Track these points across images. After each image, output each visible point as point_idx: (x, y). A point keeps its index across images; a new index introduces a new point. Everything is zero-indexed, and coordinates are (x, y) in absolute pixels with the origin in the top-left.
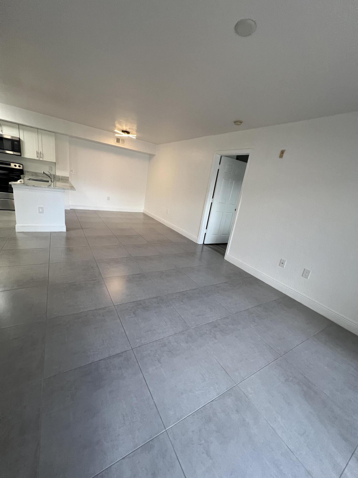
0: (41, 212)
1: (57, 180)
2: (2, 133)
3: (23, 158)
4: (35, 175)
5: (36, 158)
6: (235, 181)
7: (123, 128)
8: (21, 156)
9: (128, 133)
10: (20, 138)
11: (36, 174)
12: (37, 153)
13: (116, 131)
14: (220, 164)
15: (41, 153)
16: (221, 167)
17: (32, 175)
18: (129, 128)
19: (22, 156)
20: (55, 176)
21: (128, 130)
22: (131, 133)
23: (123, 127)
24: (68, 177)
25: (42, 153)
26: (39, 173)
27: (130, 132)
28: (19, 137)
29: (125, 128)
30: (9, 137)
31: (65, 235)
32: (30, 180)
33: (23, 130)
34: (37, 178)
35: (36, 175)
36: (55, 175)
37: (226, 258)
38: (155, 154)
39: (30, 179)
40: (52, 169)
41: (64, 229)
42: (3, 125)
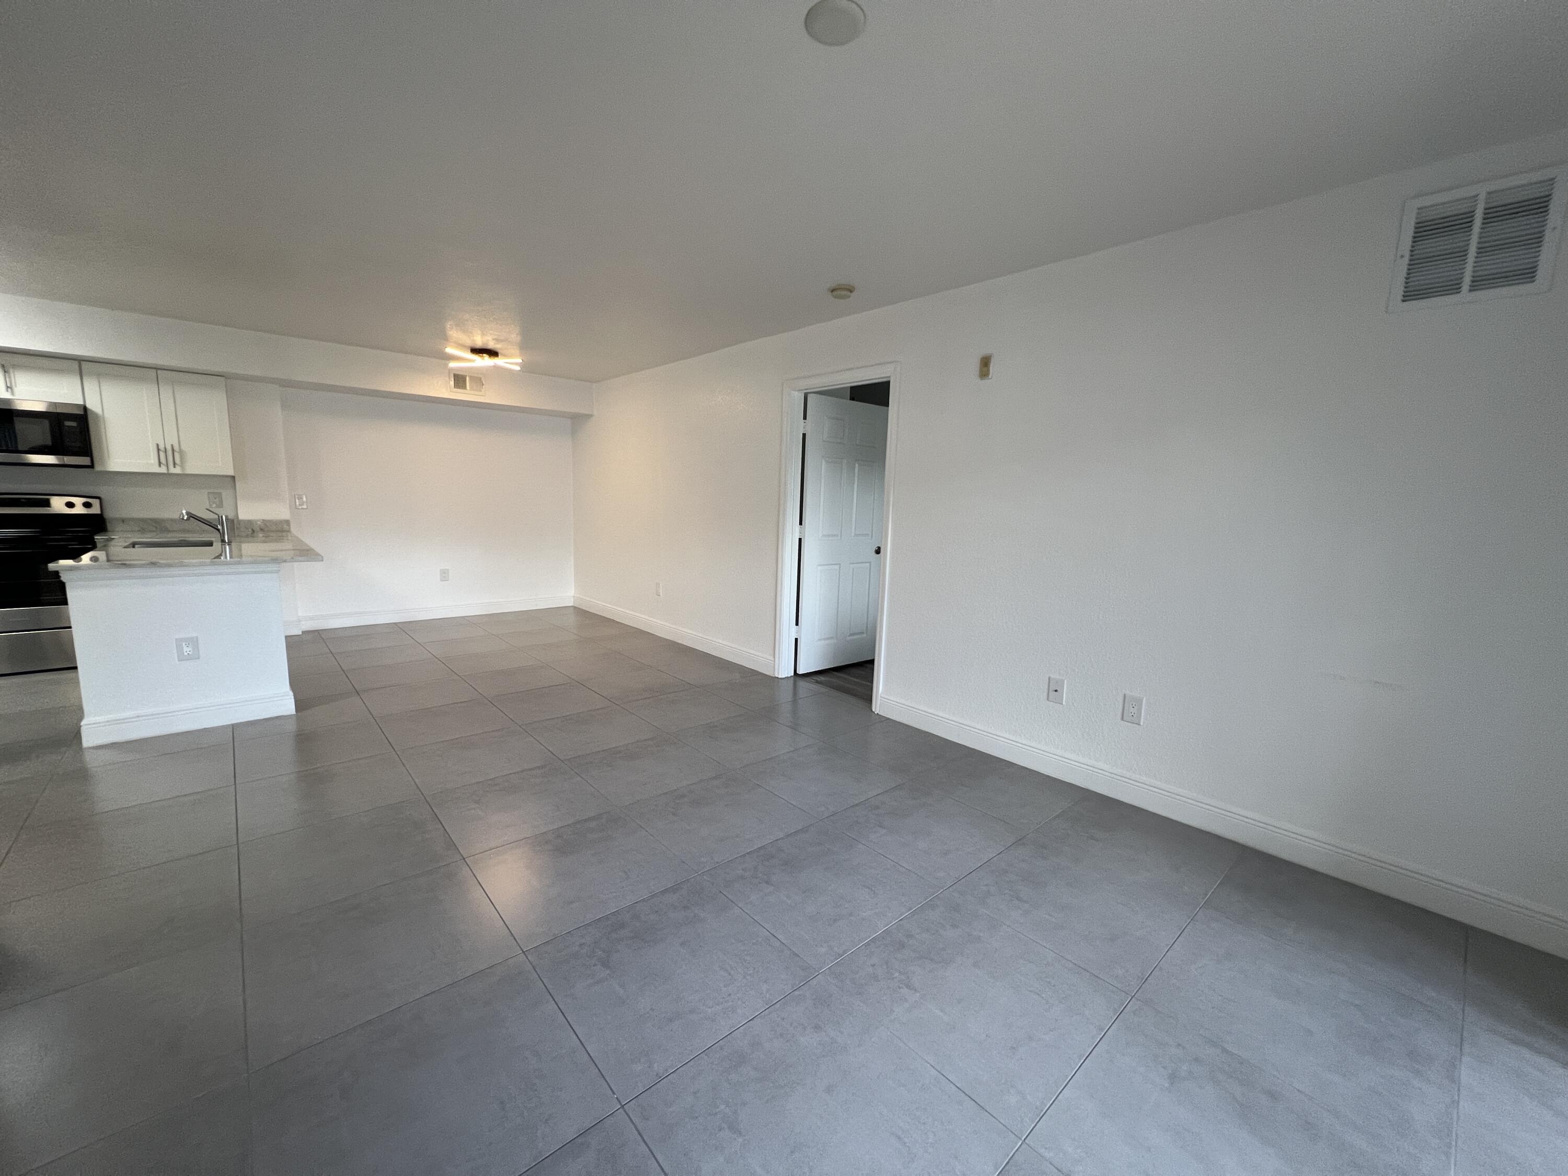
0: (189, 658)
1: (244, 534)
2: (13, 393)
3: (101, 472)
4: (154, 529)
5: (156, 469)
6: (860, 465)
7: (473, 340)
8: (92, 466)
9: (493, 353)
10: (88, 406)
11: (157, 525)
12: (158, 450)
13: (450, 350)
14: (805, 418)
15: (173, 450)
16: (809, 427)
17: (143, 531)
18: (493, 339)
19: (98, 468)
20: (233, 523)
21: (491, 345)
22: (502, 355)
23: (475, 338)
24: (288, 522)
25: (176, 449)
26: (173, 520)
27: (499, 351)
28: (81, 403)
29: (479, 342)
30: (40, 407)
31: (292, 727)
32: (134, 547)
33: (99, 376)
34: (165, 538)
35: (156, 528)
36: (235, 521)
37: (877, 707)
38: (590, 413)
39: (133, 545)
40: (221, 501)
41: (288, 706)
42: (13, 368)
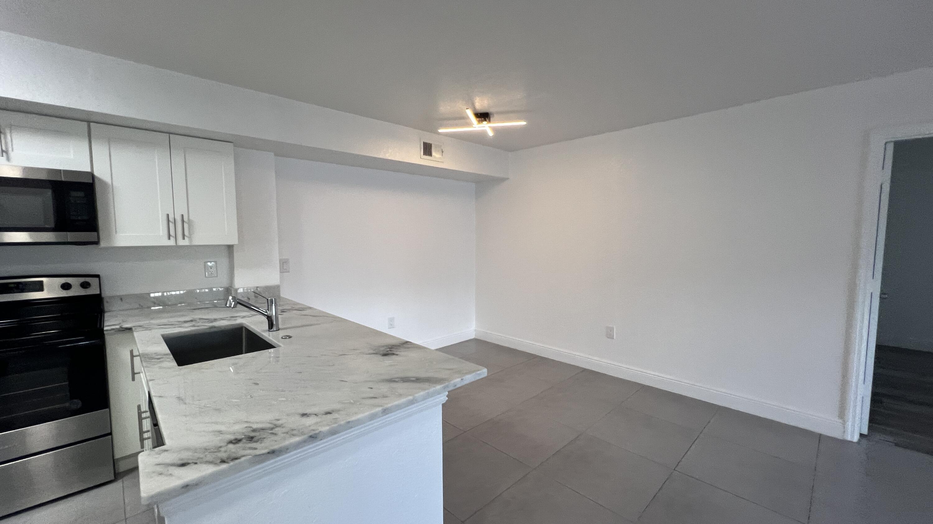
3: (107, 249)
5: (165, 242)
8: (96, 242)
10: (96, 173)
12: (168, 220)
14: (883, 168)
15: (183, 221)
19: (103, 244)
24: (277, 288)
25: (186, 219)
28: (88, 170)
33: (110, 140)
38: (507, 177)
